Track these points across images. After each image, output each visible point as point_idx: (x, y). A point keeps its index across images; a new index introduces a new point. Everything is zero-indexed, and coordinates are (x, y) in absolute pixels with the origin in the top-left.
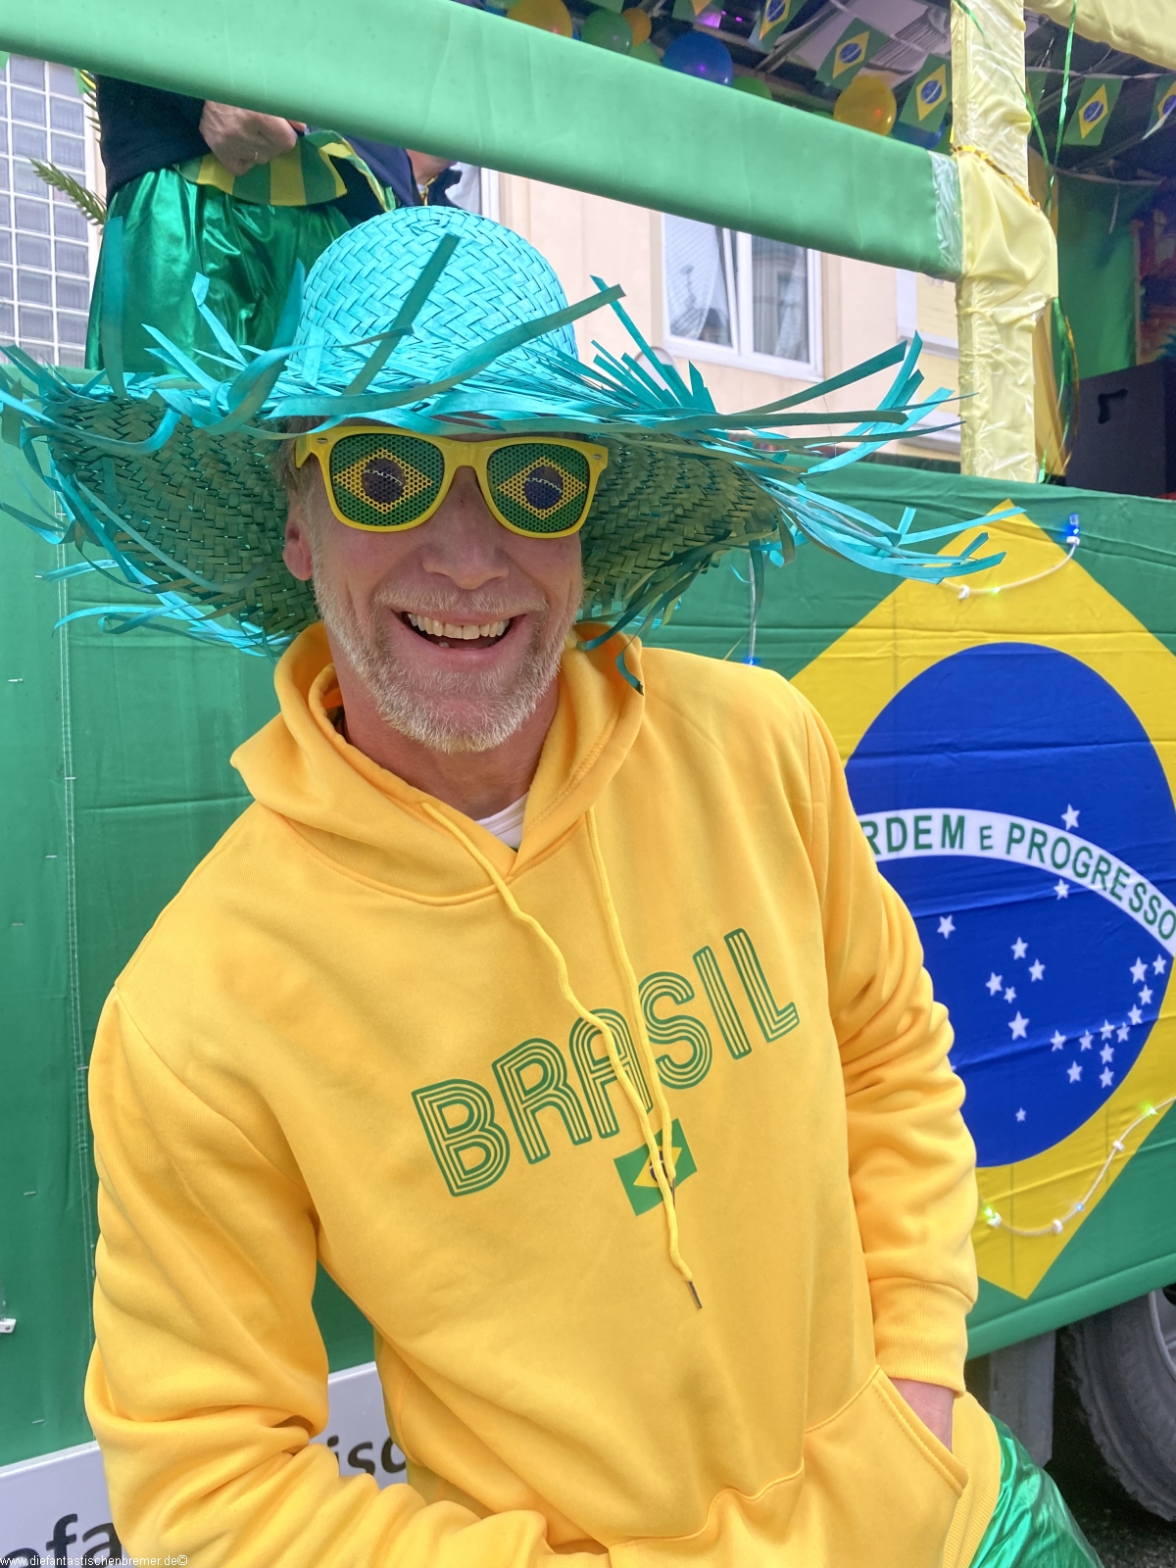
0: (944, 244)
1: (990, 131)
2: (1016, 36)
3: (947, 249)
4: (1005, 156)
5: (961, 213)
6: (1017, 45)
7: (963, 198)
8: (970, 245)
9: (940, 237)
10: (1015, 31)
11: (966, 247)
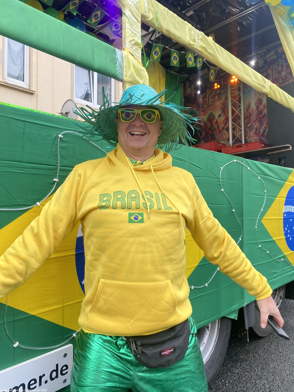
0: (119, 72)
1: (132, 46)
2: (139, 24)
3: (119, 73)
4: (135, 53)
5: (123, 65)
6: (139, 27)
7: (124, 61)
8: (126, 73)
9: (118, 70)
10: (138, 23)
11: (125, 73)
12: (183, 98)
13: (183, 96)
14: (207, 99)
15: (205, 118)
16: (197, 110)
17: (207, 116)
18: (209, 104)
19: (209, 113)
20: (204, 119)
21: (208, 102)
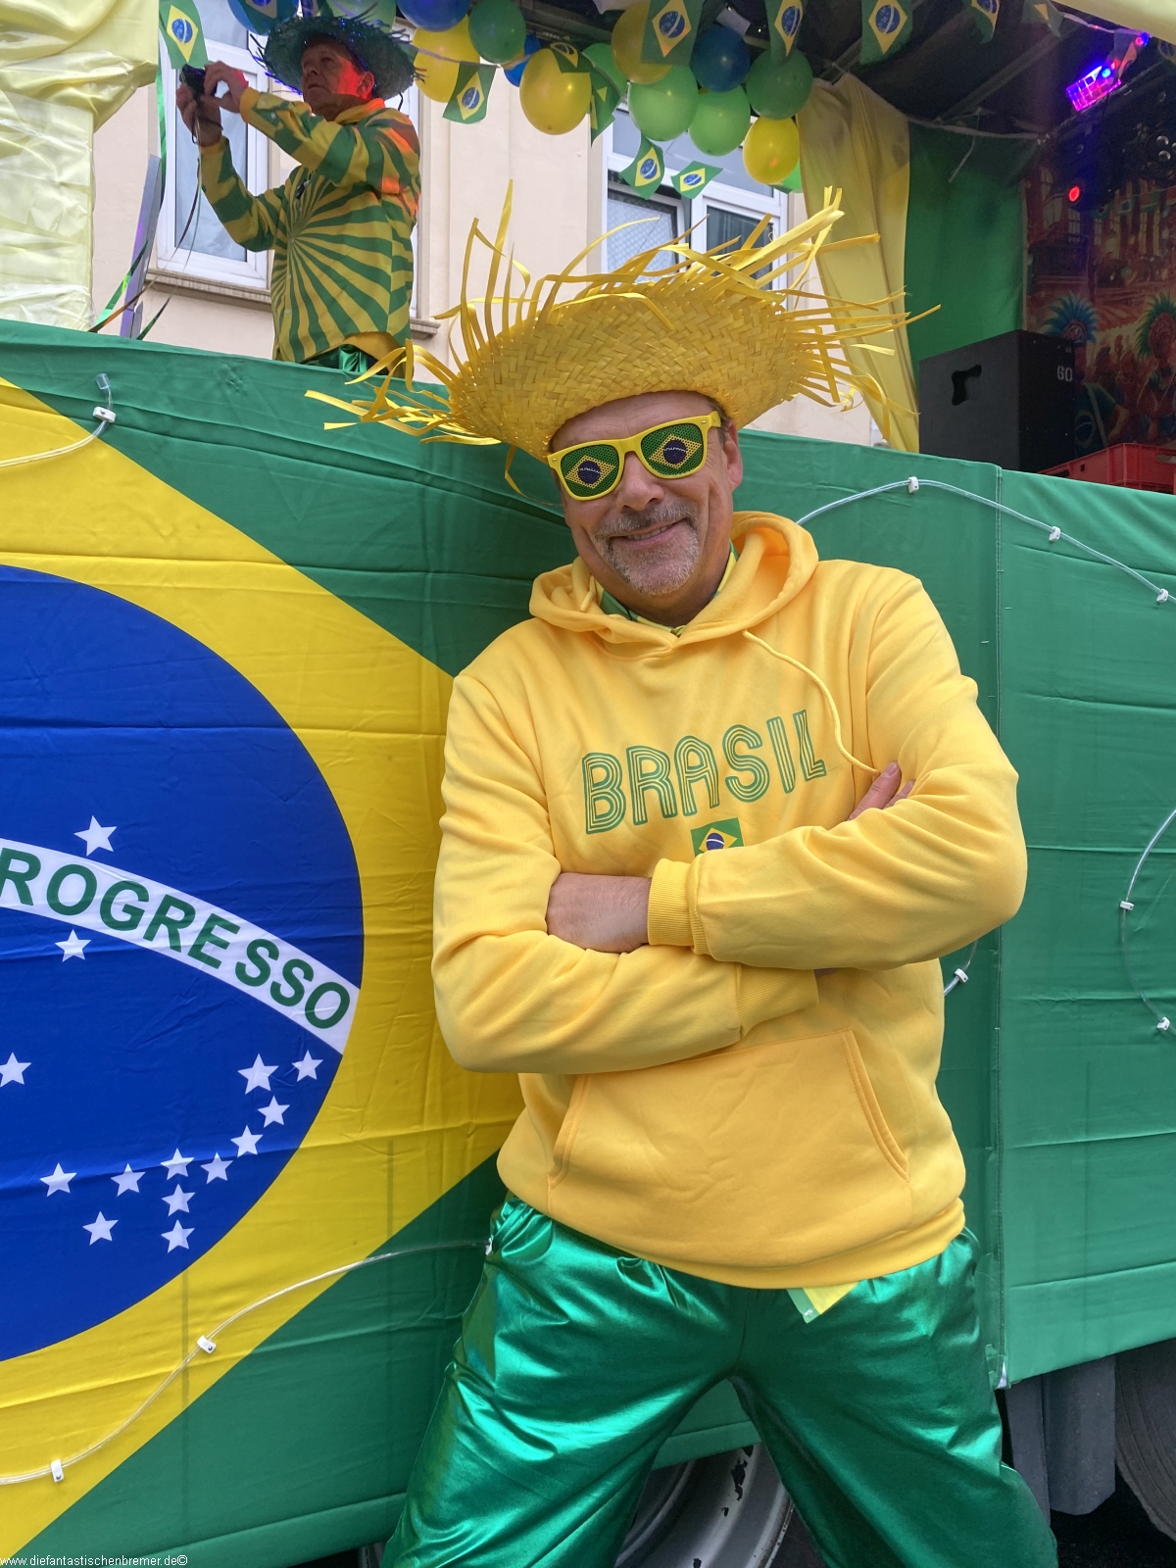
12: (1025, 253)
13: (1026, 244)
14: (1142, 236)
15: (1128, 337)
16: (1092, 300)
17: (1143, 323)
18: (1152, 259)
19: (1149, 304)
20: (1123, 342)
21: (1144, 251)
